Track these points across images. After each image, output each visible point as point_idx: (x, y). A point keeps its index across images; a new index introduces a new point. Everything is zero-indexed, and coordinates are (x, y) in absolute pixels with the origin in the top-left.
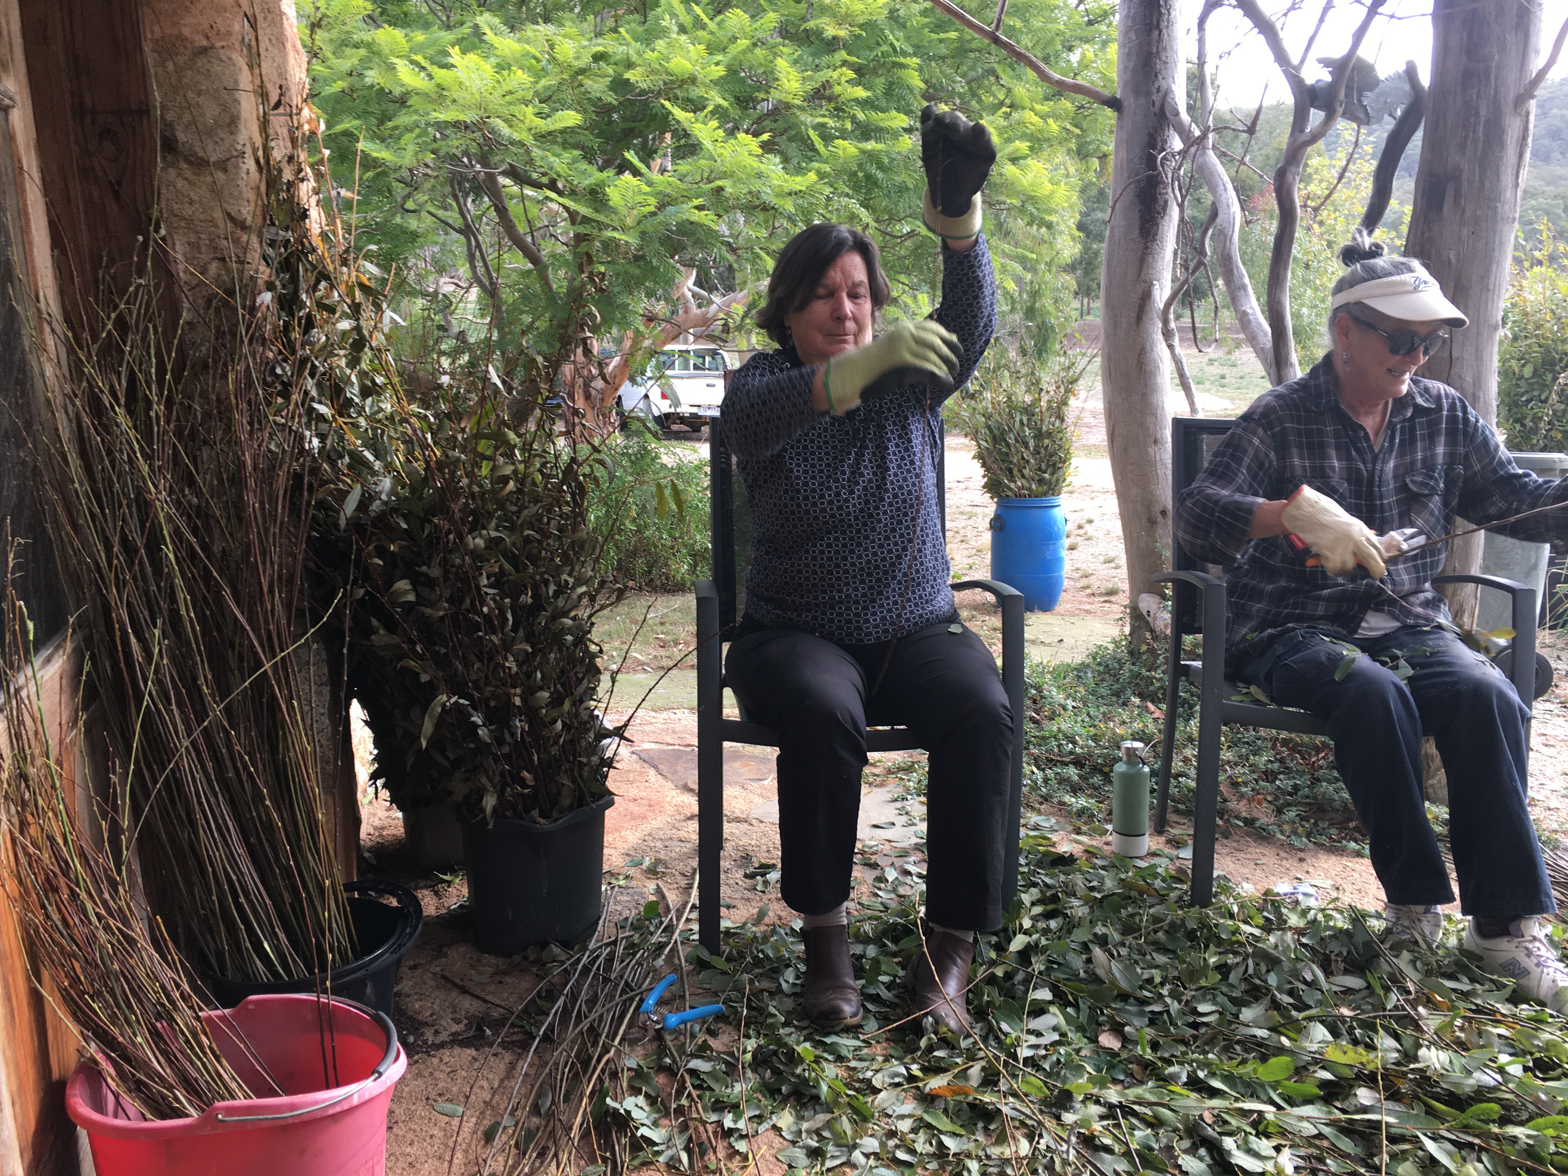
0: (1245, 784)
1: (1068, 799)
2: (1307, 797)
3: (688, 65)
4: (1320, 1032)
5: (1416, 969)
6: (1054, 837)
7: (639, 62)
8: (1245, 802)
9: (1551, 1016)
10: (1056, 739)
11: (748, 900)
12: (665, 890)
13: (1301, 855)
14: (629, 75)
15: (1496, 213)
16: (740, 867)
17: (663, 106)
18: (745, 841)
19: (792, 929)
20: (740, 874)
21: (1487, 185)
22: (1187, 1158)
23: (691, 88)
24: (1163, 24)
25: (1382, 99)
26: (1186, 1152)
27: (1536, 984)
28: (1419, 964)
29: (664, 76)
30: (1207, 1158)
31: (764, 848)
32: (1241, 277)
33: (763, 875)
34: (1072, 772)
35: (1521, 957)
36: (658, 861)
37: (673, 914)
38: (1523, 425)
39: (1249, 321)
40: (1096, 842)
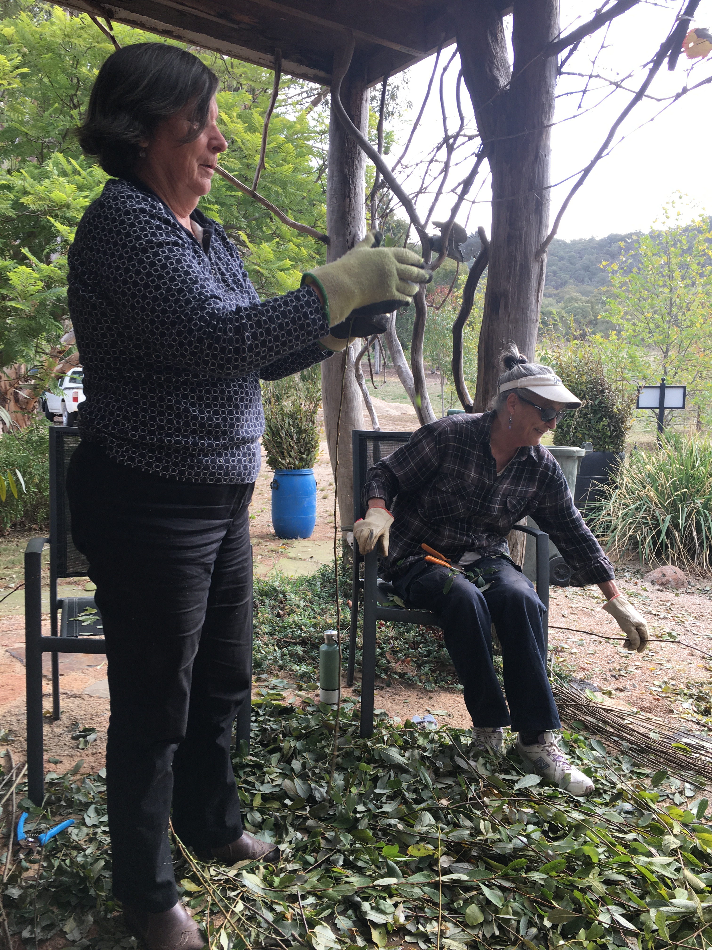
0: (401, 651)
1: (296, 667)
2: (435, 658)
3: (64, 197)
4: (428, 818)
5: (486, 769)
6: (284, 694)
7: (32, 192)
8: (400, 663)
9: (561, 793)
10: (291, 628)
11: (72, 756)
12: (12, 754)
13: (431, 694)
14: (24, 200)
15: (527, 316)
16: (70, 731)
17: (48, 221)
18: (77, 712)
19: (99, 776)
20: (68, 737)
21: (522, 300)
22: (341, 918)
23: (67, 211)
24: (352, 195)
25: (469, 248)
26: (340, 914)
27: (553, 772)
28: (488, 765)
29: (48, 202)
30: (353, 917)
31: (89, 716)
32: (397, 346)
33: (85, 737)
34: (299, 649)
35: (544, 755)
36: (11, 732)
37: (14, 772)
38: (562, 429)
39: (402, 372)
40: (311, 695)
